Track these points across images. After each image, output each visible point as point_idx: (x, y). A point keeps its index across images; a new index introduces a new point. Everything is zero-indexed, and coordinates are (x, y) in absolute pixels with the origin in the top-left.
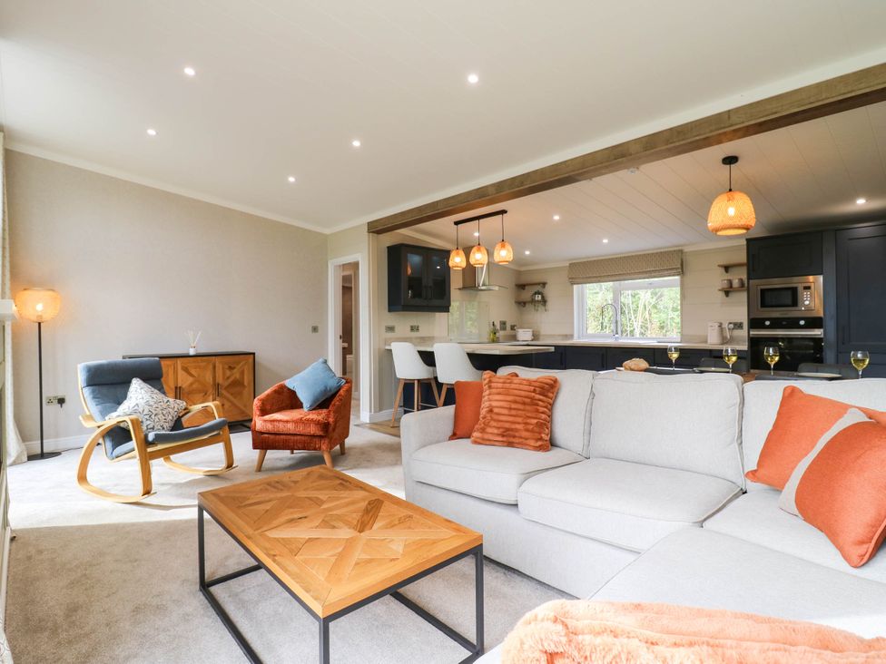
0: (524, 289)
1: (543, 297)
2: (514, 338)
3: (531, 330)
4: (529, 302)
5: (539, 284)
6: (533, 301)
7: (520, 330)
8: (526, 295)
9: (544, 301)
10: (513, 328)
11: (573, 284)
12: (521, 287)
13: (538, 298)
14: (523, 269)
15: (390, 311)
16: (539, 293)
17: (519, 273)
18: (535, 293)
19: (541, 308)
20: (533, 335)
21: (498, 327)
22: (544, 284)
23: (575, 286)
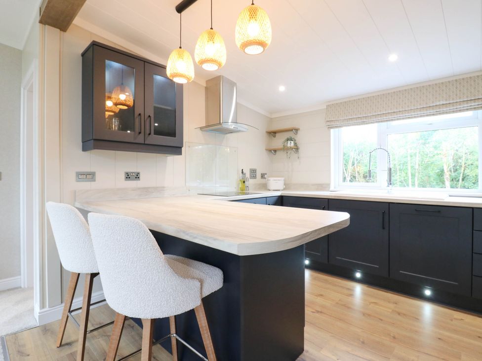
0: (275, 137)
1: (295, 144)
2: (265, 187)
3: (283, 179)
4: (280, 150)
5: (291, 130)
6: (285, 149)
7: (272, 179)
8: (278, 142)
9: (296, 149)
10: (263, 176)
11: (330, 127)
12: (273, 134)
13: (291, 144)
14: (274, 116)
15: (85, 149)
16: (291, 139)
17: (270, 120)
18: (288, 140)
19: (294, 155)
20: (285, 184)
21: (248, 175)
22: (296, 130)
23: (332, 130)
